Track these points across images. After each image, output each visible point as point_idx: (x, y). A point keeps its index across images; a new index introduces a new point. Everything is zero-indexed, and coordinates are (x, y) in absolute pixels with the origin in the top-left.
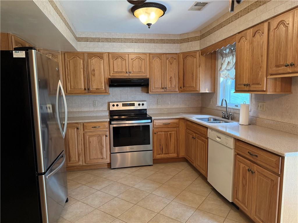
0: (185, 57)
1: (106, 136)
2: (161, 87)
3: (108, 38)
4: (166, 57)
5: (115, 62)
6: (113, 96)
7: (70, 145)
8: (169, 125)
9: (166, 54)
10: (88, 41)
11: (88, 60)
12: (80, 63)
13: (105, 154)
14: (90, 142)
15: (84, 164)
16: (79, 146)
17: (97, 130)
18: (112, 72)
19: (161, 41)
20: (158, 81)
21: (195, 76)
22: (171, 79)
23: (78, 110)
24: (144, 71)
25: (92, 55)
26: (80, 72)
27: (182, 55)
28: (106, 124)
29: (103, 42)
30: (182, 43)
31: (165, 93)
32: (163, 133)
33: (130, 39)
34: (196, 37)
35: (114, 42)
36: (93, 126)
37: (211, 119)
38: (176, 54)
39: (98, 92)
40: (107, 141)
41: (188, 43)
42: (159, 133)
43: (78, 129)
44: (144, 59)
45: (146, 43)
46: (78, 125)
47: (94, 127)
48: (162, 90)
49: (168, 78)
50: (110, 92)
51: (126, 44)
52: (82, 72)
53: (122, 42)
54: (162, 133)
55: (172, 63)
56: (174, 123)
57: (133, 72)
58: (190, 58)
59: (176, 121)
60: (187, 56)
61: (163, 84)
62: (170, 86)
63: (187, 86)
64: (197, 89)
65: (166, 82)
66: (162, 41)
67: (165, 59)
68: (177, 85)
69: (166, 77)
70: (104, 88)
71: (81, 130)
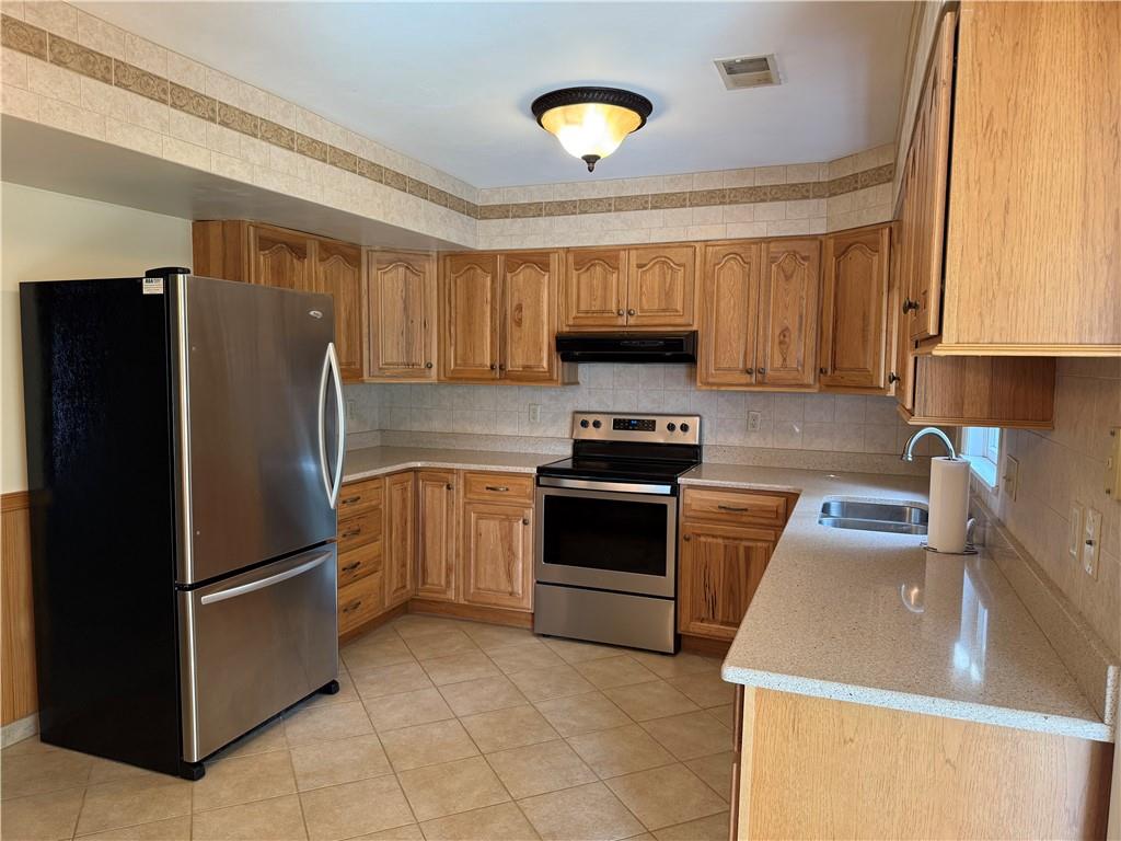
0: (843, 249)
1: (525, 523)
2: (741, 366)
3: (566, 202)
4: (768, 253)
5: (584, 278)
6: (590, 393)
7: (429, 534)
8: (745, 513)
9: (768, 240)
10: (507, 217)
11: (505, 276)
12: (484, 285)
13: (520, 579)
14: (478, 535)
15: (462, 601)
16: (449, 540)
17: (502, 498)
18: (574, 313)
19: (751, 195)
20: (731, 344)
21: (872, 327)
22: (784, 336)
23: (486, 432)
24: (679, 307)
25: (516, 260)
26: (484, 313)
27: (832, 241)
28: (527, 483)
29: (552, 215)
30: (835, 195)
31: (760, 389)
32: (720, 541)
33: (637, 197)
34: (880, 168)
35: (586, 212)
36: (490, 486)
37: (910, 512)
38: (814, 237)
39: (528, 377)
40: (526, 537)
41: (853, 193)
42: (703, 539)
43: (448, 488)
44: (684, 266)
45: (691, 206)
46: (450, 476)
47: (491, 489)
48: (745, 378)
49: (773, 331)
50: (581, 378)
51: (622, 214)
52: (489, 314)
53: (610, 211)
54: (715, 540)
55: (792, 276)
56: (763, 510)
57: (642, 310)
58: (857, 253)
59: (775, 504)
60: (851, 245)
61: (750, 357)
62: (778, 363)
63: (846, 365)
64: (878, 380)
65: (764, 346)
66: (756, 195)
67: (764, 260)
68: (810, 362)
69: (765, 329)
70: (545, 364)
71: (458, 492)
